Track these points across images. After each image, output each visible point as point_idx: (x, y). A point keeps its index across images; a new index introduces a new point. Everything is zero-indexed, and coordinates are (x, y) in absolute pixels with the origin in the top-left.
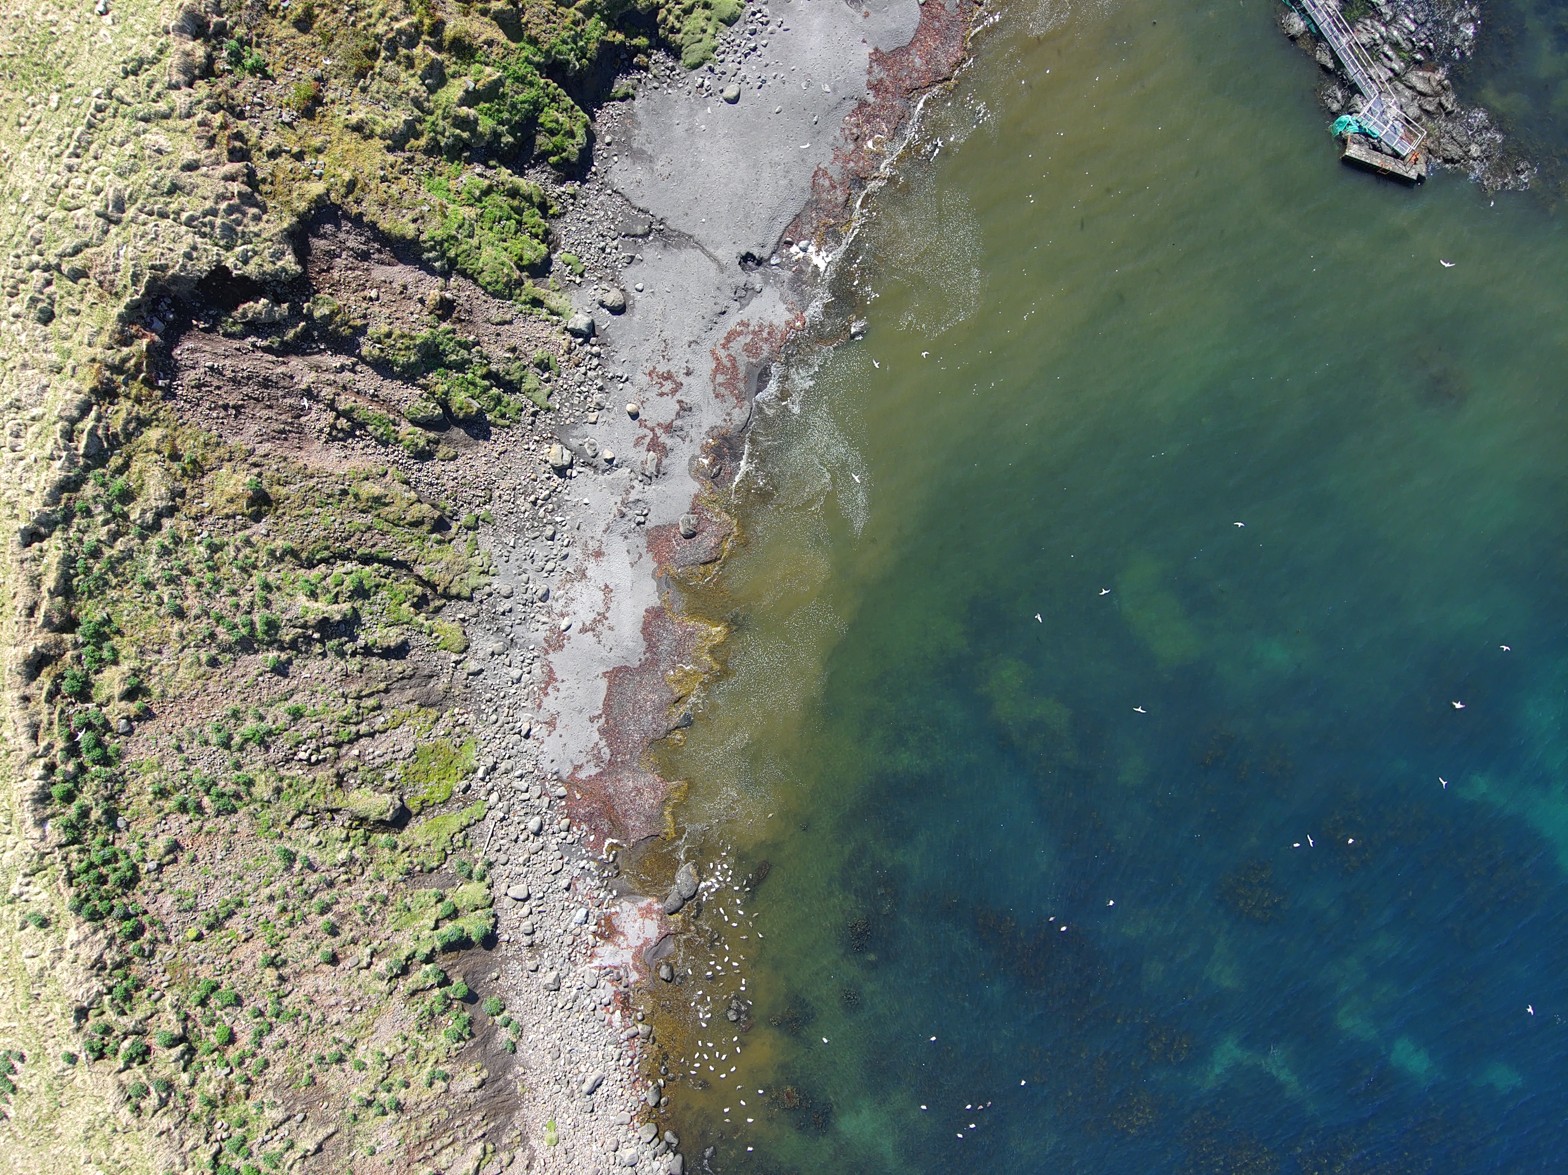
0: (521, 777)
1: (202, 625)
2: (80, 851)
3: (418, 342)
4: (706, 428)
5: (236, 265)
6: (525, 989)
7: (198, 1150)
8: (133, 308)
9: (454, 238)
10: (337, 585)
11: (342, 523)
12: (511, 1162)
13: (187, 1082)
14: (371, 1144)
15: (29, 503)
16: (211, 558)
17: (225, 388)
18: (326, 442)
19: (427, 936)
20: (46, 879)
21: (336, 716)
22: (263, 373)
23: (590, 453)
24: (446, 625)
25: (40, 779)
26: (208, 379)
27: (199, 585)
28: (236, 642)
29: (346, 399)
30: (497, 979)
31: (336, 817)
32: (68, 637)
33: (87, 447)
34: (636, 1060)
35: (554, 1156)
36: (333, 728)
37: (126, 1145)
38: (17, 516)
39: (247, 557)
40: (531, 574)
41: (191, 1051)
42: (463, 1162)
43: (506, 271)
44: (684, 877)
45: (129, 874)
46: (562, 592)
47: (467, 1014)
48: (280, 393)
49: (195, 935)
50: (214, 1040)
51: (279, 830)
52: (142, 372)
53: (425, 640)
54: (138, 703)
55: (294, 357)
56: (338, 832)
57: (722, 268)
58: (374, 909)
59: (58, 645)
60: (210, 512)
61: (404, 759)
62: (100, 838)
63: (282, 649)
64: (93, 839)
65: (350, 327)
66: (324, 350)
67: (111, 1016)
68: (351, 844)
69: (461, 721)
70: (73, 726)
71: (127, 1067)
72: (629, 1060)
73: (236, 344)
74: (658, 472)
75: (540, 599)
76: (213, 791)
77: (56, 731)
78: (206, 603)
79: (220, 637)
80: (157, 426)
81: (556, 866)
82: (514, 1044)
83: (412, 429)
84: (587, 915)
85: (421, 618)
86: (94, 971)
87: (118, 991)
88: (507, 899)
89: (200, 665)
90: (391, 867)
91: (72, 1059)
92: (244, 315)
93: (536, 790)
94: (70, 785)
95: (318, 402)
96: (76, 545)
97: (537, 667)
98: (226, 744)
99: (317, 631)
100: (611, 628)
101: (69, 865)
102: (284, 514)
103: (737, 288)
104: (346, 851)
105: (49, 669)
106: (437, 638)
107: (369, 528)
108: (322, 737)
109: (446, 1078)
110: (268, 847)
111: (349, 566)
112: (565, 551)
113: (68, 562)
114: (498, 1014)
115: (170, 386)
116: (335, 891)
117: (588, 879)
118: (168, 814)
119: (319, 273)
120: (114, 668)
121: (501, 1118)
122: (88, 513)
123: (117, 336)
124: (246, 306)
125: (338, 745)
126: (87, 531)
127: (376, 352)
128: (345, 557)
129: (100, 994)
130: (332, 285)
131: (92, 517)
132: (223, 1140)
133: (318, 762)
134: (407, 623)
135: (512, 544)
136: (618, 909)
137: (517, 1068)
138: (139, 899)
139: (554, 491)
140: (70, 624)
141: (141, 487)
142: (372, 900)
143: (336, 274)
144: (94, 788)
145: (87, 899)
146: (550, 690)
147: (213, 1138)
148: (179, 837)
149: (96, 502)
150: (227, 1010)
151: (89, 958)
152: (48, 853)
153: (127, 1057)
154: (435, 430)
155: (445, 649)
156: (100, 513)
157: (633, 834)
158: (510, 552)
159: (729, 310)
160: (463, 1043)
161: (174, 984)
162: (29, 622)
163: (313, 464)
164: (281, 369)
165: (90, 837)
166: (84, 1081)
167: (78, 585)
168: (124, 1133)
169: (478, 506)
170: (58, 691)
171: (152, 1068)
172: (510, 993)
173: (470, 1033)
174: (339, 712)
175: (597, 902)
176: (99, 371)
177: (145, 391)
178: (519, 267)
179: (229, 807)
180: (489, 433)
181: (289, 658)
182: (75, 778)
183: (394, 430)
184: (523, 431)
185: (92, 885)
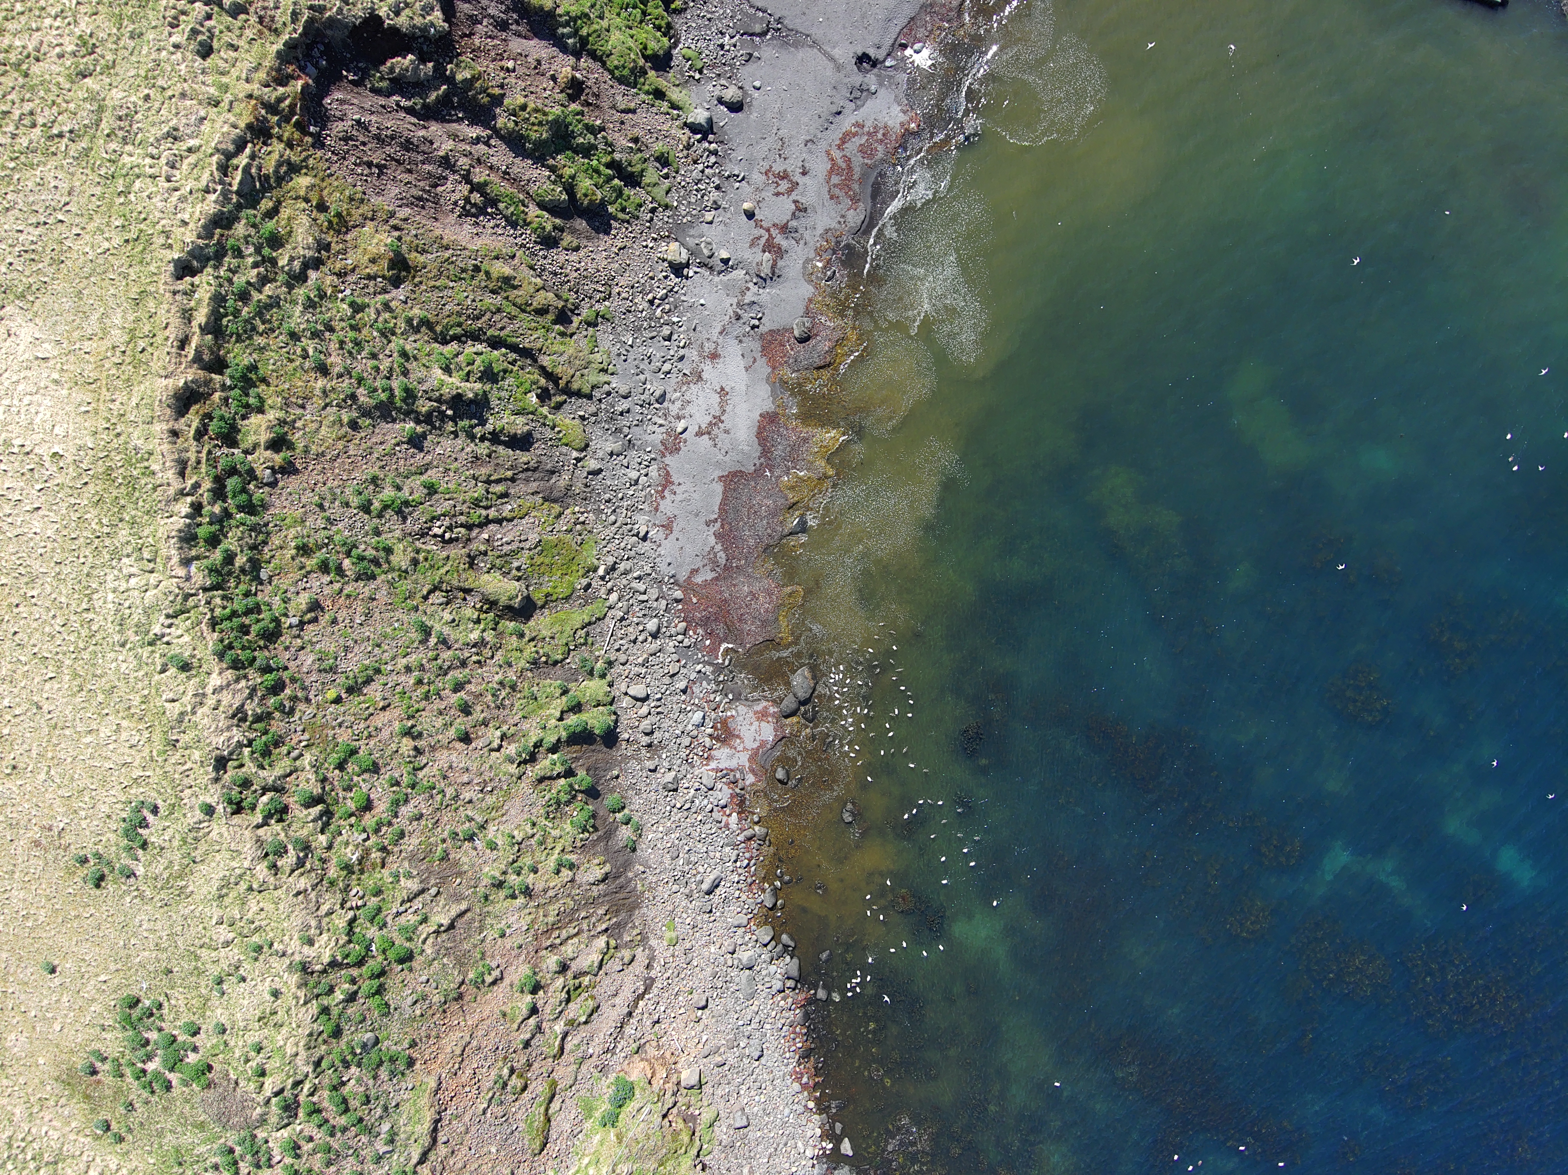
0: (639, 578)
1: (344, 385)
2: (224, 598)
3: (550, 119)
4: (820, 230)
5: (388, 15)
6: (644, 789)
7: (333, 916)
8: (291, 46)
9: (586, 15)
10: (468, 364)
11: (474, 301)
12: (632, 961)
13: (325, 844)
14: (501, 926)
15: (184, 234)
16: (353, 317)
17: (369, 146)
18: (460, 216)
19: (553, 725)
20: (189, 621)
21: (467, 497)
22: (406, 133)
23: (706, 252)
24: (567, 421)
25: (186, 517)
26: (354, 133)
27: (342, 343)
28: (376, 407)
29: (481, 173)
30: (617, 777)
31: (468, 598)
32: (217, 377)
33: (241, 183)
34: (753, 862)
35: (673, 956)
36: (464, 508)
37: (261, 905)
38: (170, 247)
39: (386, 321)
40: (648, 375)
41: (328, 814)
42: (588, 954)
43: (633, 56)
44: (800, 680)
45: (272, 626)
46: (678, 394)
47: (590, 807)
48: (420, 158)
49: (335, 695)
50: (351, 806)
51: (415, 603)
52: (295, 114)
53: (549, 434)
54: (282, 454)
55: (433, 123)
56: (469, 613)
57: (839, 68)
58: (504, 693)
59: (207, 382)
60: (353, 270)
61: (530, 549)
62: (243, 587)
63: (418, 422)
64: (236, 588)
65: (488, 95)
66: (462, 119)
67: (250, 768)
68: (482, 626)
69: (582, 519)
70: (219, 468)
71: (265, 823)
72: (746, 861)
73: (382, 101)
74: (773, 273)
75: (657, 401)
76: (354, 552)
77: (203, 470)
78: (349, 362)
79: (362, 399)
80: (306, 174)
81: (673, 668)
82: (634, 842)
83: (540, 212)
84: (704, 717)
85: (545, 410)
86: (235, 721)
87: (258, 744)
88: (628, 698)
89: (342, 425)
90: (518, 654)
91: (209, 811)
92: (392, 70)
93: (654, 593)
94: (215, 528)
95: (454, 172)
96: (226, 284)
97: (653, 471)
98: (366, 508)
99: (450, 408)
100: (727, 432)
101: (212, 610)
102: (421, 283)
103: (853, 88)
104: (478, 632)
105: (197, 406)
106: (559, 432)
107: (499, 310)
108: (454, 516)
109: (572, 866)
110: (405, 618)
111: (479, 347)
112: (682, 352)
113: (218, 300)
114: (619, 812)
115: (319, 134)
116: (467, 670)
117: (704, 683)
118: (309, 573)
119: (461, 37)
120: (260, 416)
121: (623, 915)
122: (239, 253)
123: (274, 73)
124: (394, 60)
125: (469, 527)
126: (237, 272)
127: (511, 125)
128: (475, 336)
129: (240, 745)
130: (473, 51)
131: (243, 257)
132: (358, 908)
133: (451, 540)
134: (532, 413)
135: (630, 343)
136: (734, 713)
137: (637, 867)
138: (280, 654)
139: (671, 290)
140: (218, 365)
141: (290, 233)
142: (501, 683)
143: (477, 41)
144: (239, 534)
145: (230, 647)
146: (666, 493)
147: (348, 905)
148: (320, 597)
149: (247, 243)
150: (364, 777)
151: (231, 706)
152: (192, 595)
153: (266, 813)
154: (560, 217)
155: (567, 445)
156: (250, 255)
157: (748, 639)
158: (628, 351)
159: (845, 111)
160: (587, 835)
161: (313, 744)
162: (180, 355)
163: (449, 235)
164: (422, 133)
165: (233, 585)
166: (221, 835)
167: (227, 326)
168: (260, 892)
169: (598, 301)
170: (206, 431)
171: (289, 826)
172: (630, 792)
173: (593, 826)
174: (470, 494)
175: (713, 705)
176: (255, 108)
177: (297, 135)
178: (644, 56)
179: (369, 572)
180: (610, 227)
181: (424, 432)
182: (220, 521)
183: (523, 212)
184: (642, 228)
185: (235, 633)
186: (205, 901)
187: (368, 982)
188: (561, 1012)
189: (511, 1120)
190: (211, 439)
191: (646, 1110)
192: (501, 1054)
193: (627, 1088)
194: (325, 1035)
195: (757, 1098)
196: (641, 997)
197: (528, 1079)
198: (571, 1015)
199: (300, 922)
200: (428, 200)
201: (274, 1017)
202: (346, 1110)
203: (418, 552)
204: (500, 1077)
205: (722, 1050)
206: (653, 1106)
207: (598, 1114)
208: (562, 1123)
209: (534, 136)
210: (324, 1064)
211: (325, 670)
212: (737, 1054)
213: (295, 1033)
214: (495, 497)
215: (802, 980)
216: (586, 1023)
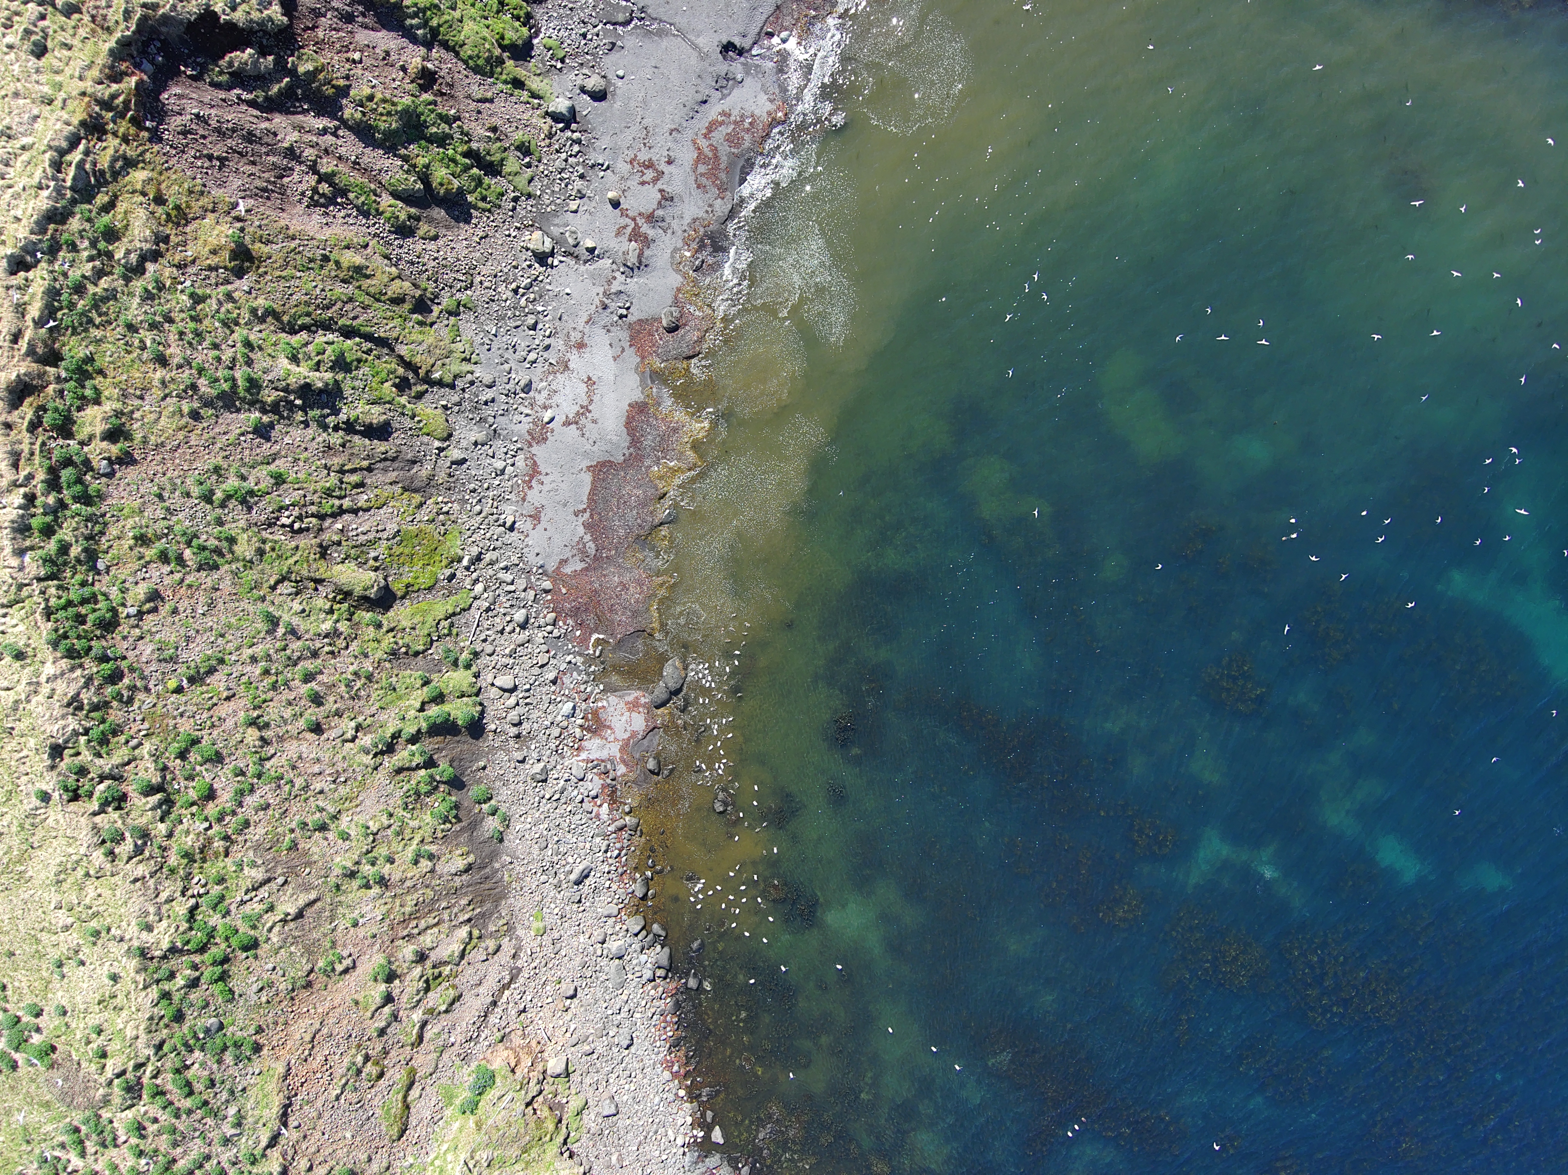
0: (506, 568)
1: (185, 376)
2: (59, 588)
3: (399, 109)
4: (687, 220)
5: (224, 10)
6: (511, 780)
7: (174, 903)
8: (124, 43)
9: (436, 6)
10: (318, 354)
11: (323, 290)
12: (497, 950)
13: (164, 832)
14: (354, 915)
15: (17, 230)
16: (193, 308)
17: (210, 139)
18: (308, 207)
19: (413, 716)
20: (24, 611)
21: (319, 486)
22: (247, 126)
23: (571, 241)
24: (429, 411)
25: (19, 507)
26: (194, 126)
27: (181, 334)
28: (218, 397)
29: (328, 163)
30: (484, 768)
31: (320, 588)
32: (51, 370)
33: (74, 179)
34: (624, 852)
35: (541, 946)
36: (316, 498)
37: (99, 891)
38: (4, 243)
39: (228, 311)
40: (513, 364)
41: (169, 802)
42: (449, 944)
43: (487, 46)
44: (670, 671)
45: (108, 615)
46: (544, 384)
47: (453, 798)
48: (264, 150)
49: (176, 685)
50: (193, 795)
51: (262, 593)
52: (130, 110)
53: (408, 423)
54: (119, 445)
55: (277, 115)
56: (320, 603)
57: (703, 57)
58: (359, 684)
59: (41, 375)
60: (193, 262)
61: (388, 539)
62: (79, 577)
63: (264, 411)
64: (72, 578)
66: (308, 111)
67: (86, 756)
68: (335, 617)
69: (445, 509)
70: (54, 459)
71: (102, 811)
72: (617, 852)
73: (222, 95)
74: (640, 263)
75: (523, 390)
76: (195, 542)
77: (37, 462)
78: (189, 352)
79: (203, 389)
80: (143, 168)
81: (542, 658)
82: (501, 833)
83: (393, 202)
84: (574, 708)
85: (403, 400)
86: (71, 710)
87: (95, 733)
88: (494, 689)
89: (182, 416)
90: (376, 645)
91: (45, 797)
92: (231, 64)
93: (521, 584)
94: (49, 519)
95: (301, 163)
96: (61, 278)
97: (520, 460)
98: (208, 498)
99: (299, 398)
100: (595, 422)
101: (47, 600)
102: (266, 273)
103: (718, 76)
104: (330, 622)
105: (31, 399)
106: (420, 421)
107: (351, 300)
108: (305, 505)
109: (431, 857)
110: (251, 608)
111: (330, 337)
112: (547, 341)
113: (53, 293)
114: (485, 802)
115: (156, 129)
116: (319, 661)
117: (575, 674)
118: (148, 563)
119: (304, 30)
120: (96, 407)
121: (488, 906)
122: (73, 247)
123: (107, 71)
124: (232, 55)
125: (322, 517)
126: (72, 266)
127: (358, 115)
128: (327, 326)
129: (76, 733)
131: (78, 251)
132: (200, 896)
133: (301, 531)
134: (389, 402)
135: (493, 332)
136: (605, 703)
137: (504, 857)
138: (118, 643)
139: (536, 280)
140: (53, 358)
141: (126, 227)
142: (355, 674)
143: (321, 34)
144: (74, 525)
145: (65, 636)
146: (534, 483)
147: (190, 893)
148: (160, 587)
150: (207, 766)
151: (66, 695)
152: (26, 585)
153: (102, 801)
154: (416, 206)
155: (428, 435)
156: (86, 249)
157: (619, 629)
158: (491, 340)
159: (711, 100)
160: (449, 826)
161: (153, 734)
162: (13, 349)
163: (295, 227)
164: (265, 125)
165: (69, 575)
166: (57, 821)
167: (62, 319)
168: (98, 878)
169: (459, 290)
170: (40, 423)
171: (128, 814)
172: (498, 783)
173: (456, 817)
174: (322, 484)
175: (584, 696)
176: (89, 105)
177: (132, 131)
178: (500, 46)
179: (211, 562)
180: (471, 217)
181: (272, 422)
182: (55, 512)
183: (375, 201)
184: (505, 217)
185: (71, 623)
186: (44, 886)
187: (211, 968)
188: (419, 1001)
189: (366, 1106)
190: (45, 430)
191: (507, 1098)
192: (354, 1042)
193: (487, 1077)
194: (166, 1020)
195: (627, 1087)
196: (506, 987)
197: (384, 1066)
198: (431, 1004)
199: (137, 908)
200: (273, 191)
201: (114, 1000)
202: (191, 1093)
203: (264, 542)
204: (354, 1064)
205: (591, 1039)
206: (515, 1094)
207: (458, 1102)
208: (421, 1110)
209: (383, 126)
210: (166, 1048)
211: (165, 660)
212: (606, 1043)
213: (134, 1016)
214: (349, 487)
215: (672, 969)
216: (447, 1011)
